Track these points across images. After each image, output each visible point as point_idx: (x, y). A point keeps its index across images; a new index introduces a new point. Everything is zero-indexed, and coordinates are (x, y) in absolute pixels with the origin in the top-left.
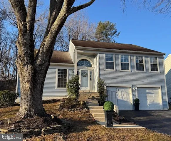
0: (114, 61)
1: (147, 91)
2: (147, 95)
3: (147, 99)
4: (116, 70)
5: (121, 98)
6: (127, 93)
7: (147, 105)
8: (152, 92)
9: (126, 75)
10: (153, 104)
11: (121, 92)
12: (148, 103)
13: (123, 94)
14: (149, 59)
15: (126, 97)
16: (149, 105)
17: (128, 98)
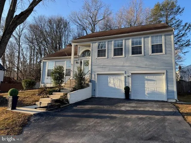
0: (106, 49)
1: (146, 77)
2: (146, 82)
3: (145, 87)
4: (108, 57)
5: (113, 86)
6: (120, 80)
7: (145, 94)
8: (154, 79)
9: (120, 61)
10: (153, 93)
11: (114, 79)
12: (146, 92)
13: (115, 81)
14: (150, 39)
15: (118, 84)
16: (147, 94)
17: (121, 85)
